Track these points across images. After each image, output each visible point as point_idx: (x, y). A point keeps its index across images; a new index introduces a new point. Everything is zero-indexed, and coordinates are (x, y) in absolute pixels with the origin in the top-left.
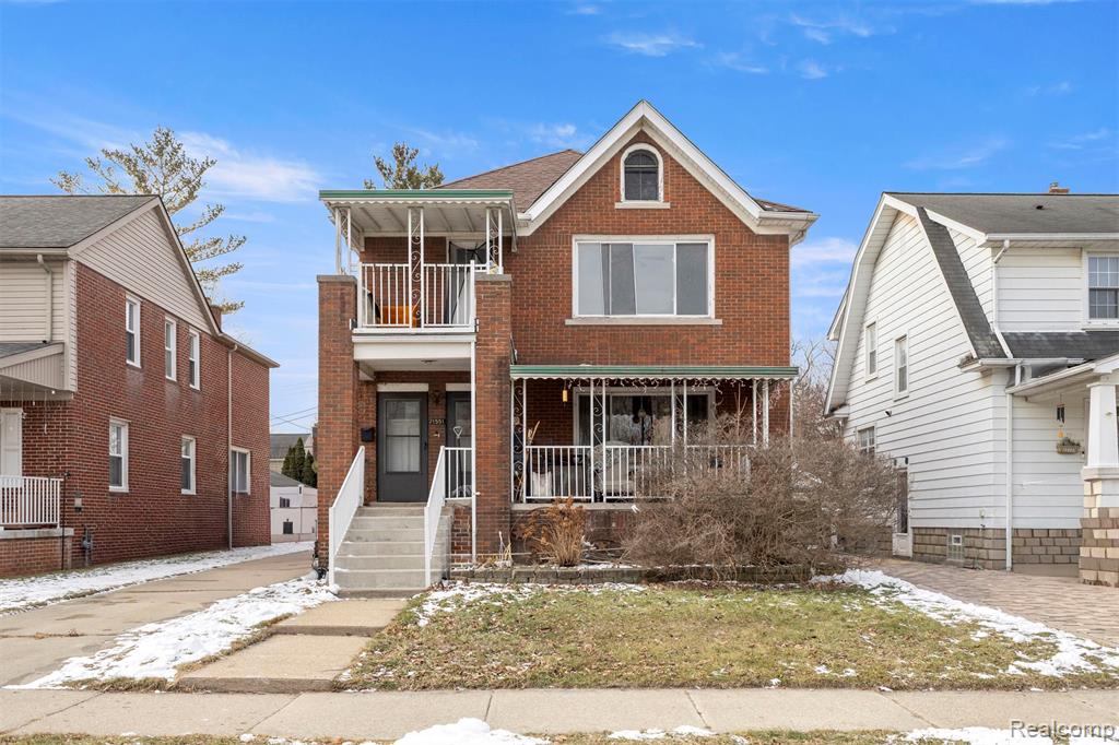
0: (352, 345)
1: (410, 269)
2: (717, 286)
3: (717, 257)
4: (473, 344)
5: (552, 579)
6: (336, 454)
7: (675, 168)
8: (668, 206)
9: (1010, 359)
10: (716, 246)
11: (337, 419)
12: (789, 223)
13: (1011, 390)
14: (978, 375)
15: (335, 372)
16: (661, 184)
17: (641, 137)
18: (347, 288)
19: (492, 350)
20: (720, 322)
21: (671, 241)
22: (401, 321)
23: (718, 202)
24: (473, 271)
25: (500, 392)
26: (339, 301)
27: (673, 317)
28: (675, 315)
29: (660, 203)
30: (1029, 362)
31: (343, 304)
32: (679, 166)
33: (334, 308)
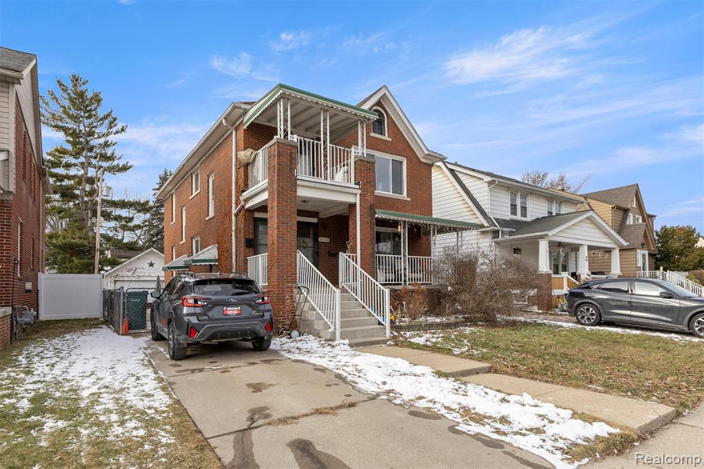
0: (295, 185)
1: (322, 145)
2: (407, 182)
3: (407, 169)
4: (358, 196)
5: (441, 327)
6: (287, 254)
7: (391, 122)
8: (390, 140)
9: (498, 228)
10: (407, 164)
11: (288, 232)
12: (432, 158)
13: (495, 240)
14: (479, 233)
15: (287, 201)
16: (386, 129)
17: (379, 103)
18: (294, 149)
19: (367, 200)
20: (409, 199)
21: (390, 157)
22: (318, 176)
23: (408, 143)
24: (353, 152)
25: (371, 224)
26: (289, 157)
27: (390, 194)
28: (391, 193)
29: (386, 138)
30: (505, 229)
31: (291, 158)
32: (394, 122)
33: (286, 160)
